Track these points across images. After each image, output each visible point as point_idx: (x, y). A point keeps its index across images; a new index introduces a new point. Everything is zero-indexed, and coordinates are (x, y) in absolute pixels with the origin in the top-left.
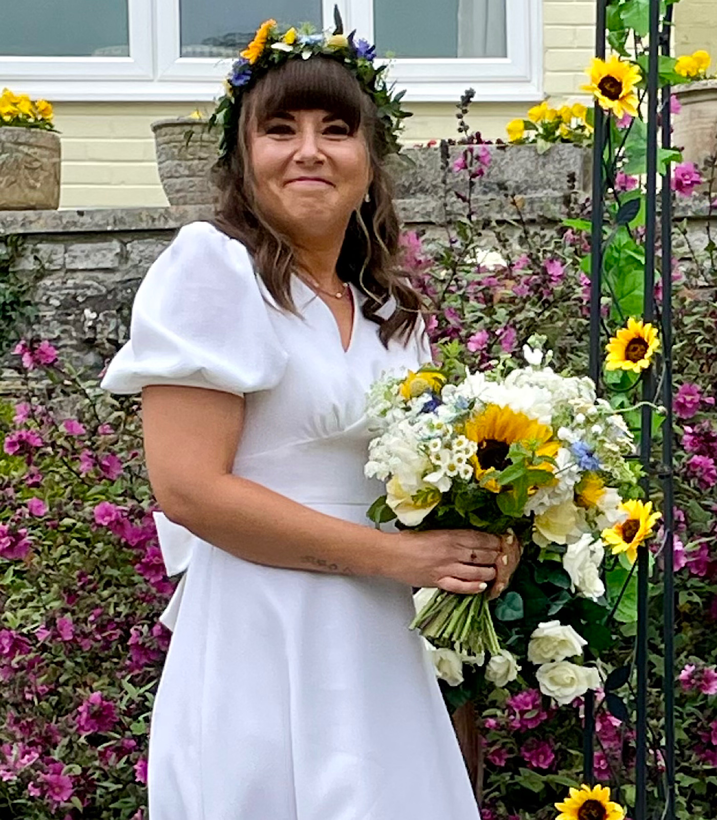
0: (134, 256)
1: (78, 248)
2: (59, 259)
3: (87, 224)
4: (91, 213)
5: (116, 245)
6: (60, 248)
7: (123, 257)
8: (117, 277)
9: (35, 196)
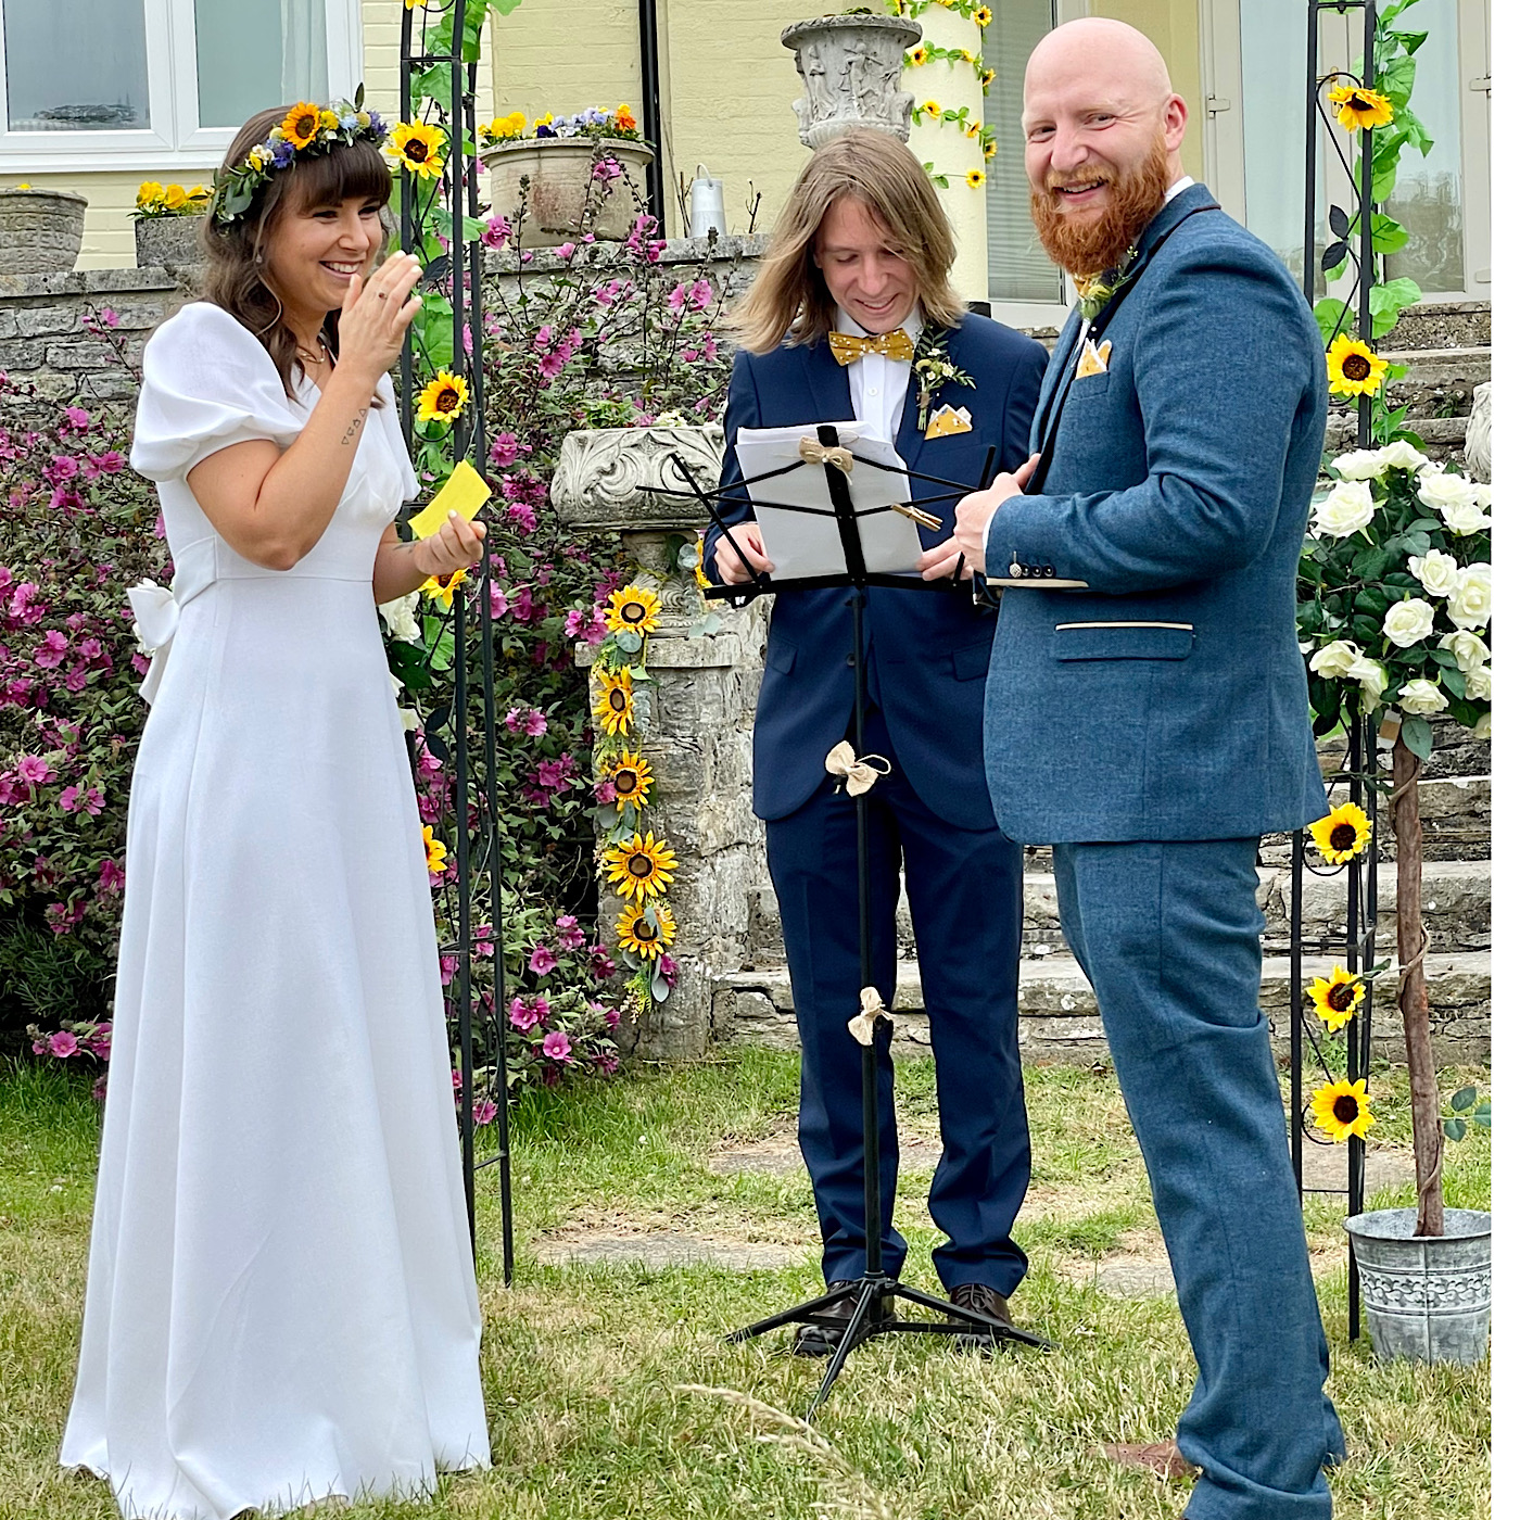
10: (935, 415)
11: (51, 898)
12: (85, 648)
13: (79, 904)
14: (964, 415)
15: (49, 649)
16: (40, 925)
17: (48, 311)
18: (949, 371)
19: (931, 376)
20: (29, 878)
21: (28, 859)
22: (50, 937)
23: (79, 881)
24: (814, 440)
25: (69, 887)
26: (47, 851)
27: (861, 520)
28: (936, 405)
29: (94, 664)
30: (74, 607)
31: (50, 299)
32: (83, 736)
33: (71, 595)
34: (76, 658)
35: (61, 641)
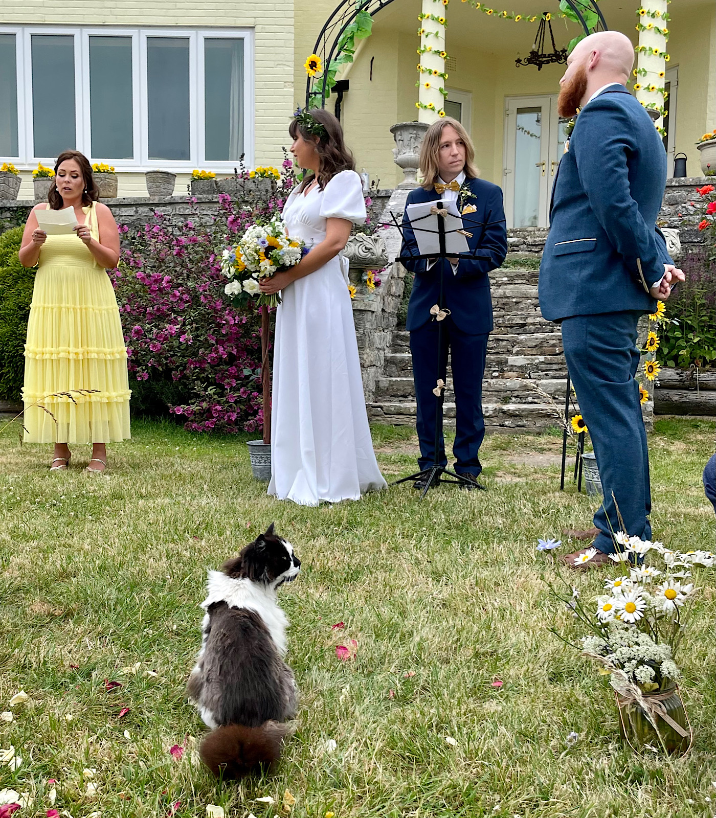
0: (140, 212)
1: (123, 209)
2: (117, 212)
3: (126, 202)
4: (127, 199)
5: (134, 208)
6: (118, 209)
7: (136, 212)
8: (135, 218)
9: (111, 194)
10: (465, 207)
11: (172, 369)
12: (184, 296)
13: (182, 371)
14: (474, 207)
15: (174, 296)
16: (170, 378)
17: (164, 208)
18: (469, 194)
19: (463, 195)
20: (167, 363)
21: (166, 358)
22: (172, 383)
23: (181, 365)
24: (435, 207)
25: (178, 367)
26: (172, 356)
27: (446, 234)
28: (465, 204)
29: (187, 302)
30: (181, 285)
31: (165, 205)
32: (184, 322)
33: (179, 281)
34: (181, 299)
35: (178, 294)
